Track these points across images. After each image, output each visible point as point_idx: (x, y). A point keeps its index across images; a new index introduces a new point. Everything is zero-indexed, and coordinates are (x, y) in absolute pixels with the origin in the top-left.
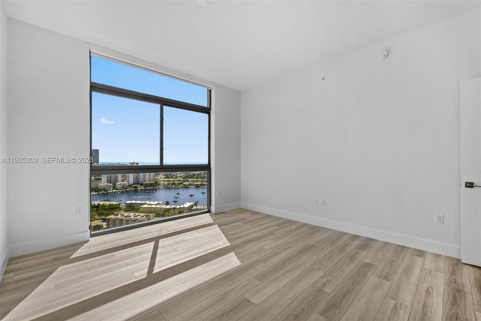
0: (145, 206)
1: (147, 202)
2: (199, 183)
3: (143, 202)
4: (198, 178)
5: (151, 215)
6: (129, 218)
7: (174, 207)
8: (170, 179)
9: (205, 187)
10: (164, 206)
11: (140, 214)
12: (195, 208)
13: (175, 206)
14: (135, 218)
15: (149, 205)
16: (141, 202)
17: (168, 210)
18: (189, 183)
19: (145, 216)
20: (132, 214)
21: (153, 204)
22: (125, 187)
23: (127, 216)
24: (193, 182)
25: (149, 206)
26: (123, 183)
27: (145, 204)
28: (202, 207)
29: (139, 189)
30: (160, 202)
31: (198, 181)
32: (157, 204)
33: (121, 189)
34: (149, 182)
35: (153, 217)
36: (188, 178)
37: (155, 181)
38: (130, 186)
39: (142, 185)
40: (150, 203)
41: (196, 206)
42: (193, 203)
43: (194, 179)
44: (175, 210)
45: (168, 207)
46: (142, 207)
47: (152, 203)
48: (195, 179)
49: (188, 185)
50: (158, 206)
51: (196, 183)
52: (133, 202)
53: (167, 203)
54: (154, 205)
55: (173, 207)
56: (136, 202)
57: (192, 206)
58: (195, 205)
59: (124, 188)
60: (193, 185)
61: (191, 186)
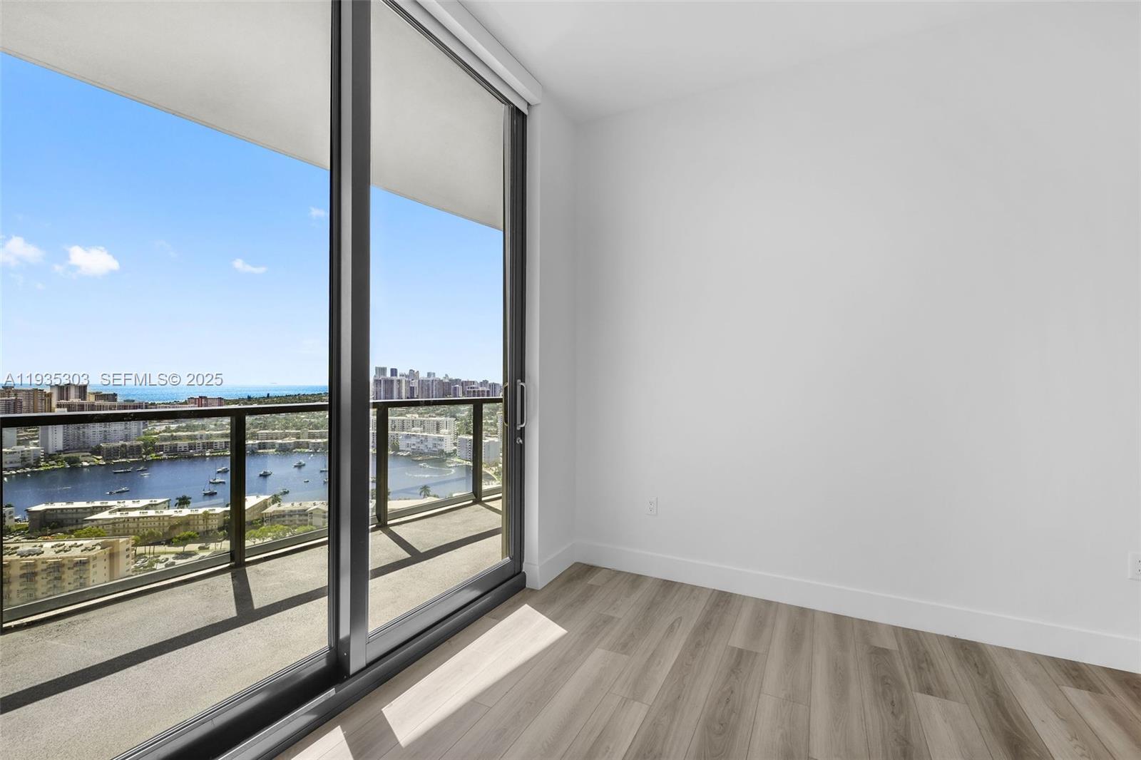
0: (105, 515)
1: (110, 503)
2: (290, 440)
3: (97, 504)
4: (287, 428)
5: (121, 540)
6: (35, 557)
7: (205, 513)
8: (196, 433)
9: (307, 450)
10: (171, 512)
11: (79, 543)
12: (272, 508)
13: (207, 509)
14: (63, 554)
15: (119, 510)
16: (90, 505)
17: (186, 522)
18: (257, 442)
19: (99, 547)
20: (47, 545)
21: (134, 507)
22: (32, 461)
23: (30, 553)
24: (272, 439)
25: (118, 515)
26: (23, 448)
27: (102, 509)
28: (296, 504)
29: (85, 464)
30: (159, 501)
31: (286, 436)
32: (147, 508)
33: (16, 469)
34: (122, 442)
35: (129, 546)
36: (256, 427)
37: (143, 440)
38: (49, 457)
39: (97, 451)
40: (122, 505)
41: (276, 505)
42: (267, 497)
43: (276, 431)
44: (210, 521)
45: (186, 512)
46: (93, 520)
47: (129, 503)
48: (278, 429)
49: (256, 446)
50: (151, 513)
51: (280, 441)
52: (58, 505)
53: (183, 502)
54: (135, 509)
55: (201, 511)
56: (70, 506)
57: (264, 505)
58: (274, 502)
59: (28, 466)
60: (273, 446)
61: (264, 448)
